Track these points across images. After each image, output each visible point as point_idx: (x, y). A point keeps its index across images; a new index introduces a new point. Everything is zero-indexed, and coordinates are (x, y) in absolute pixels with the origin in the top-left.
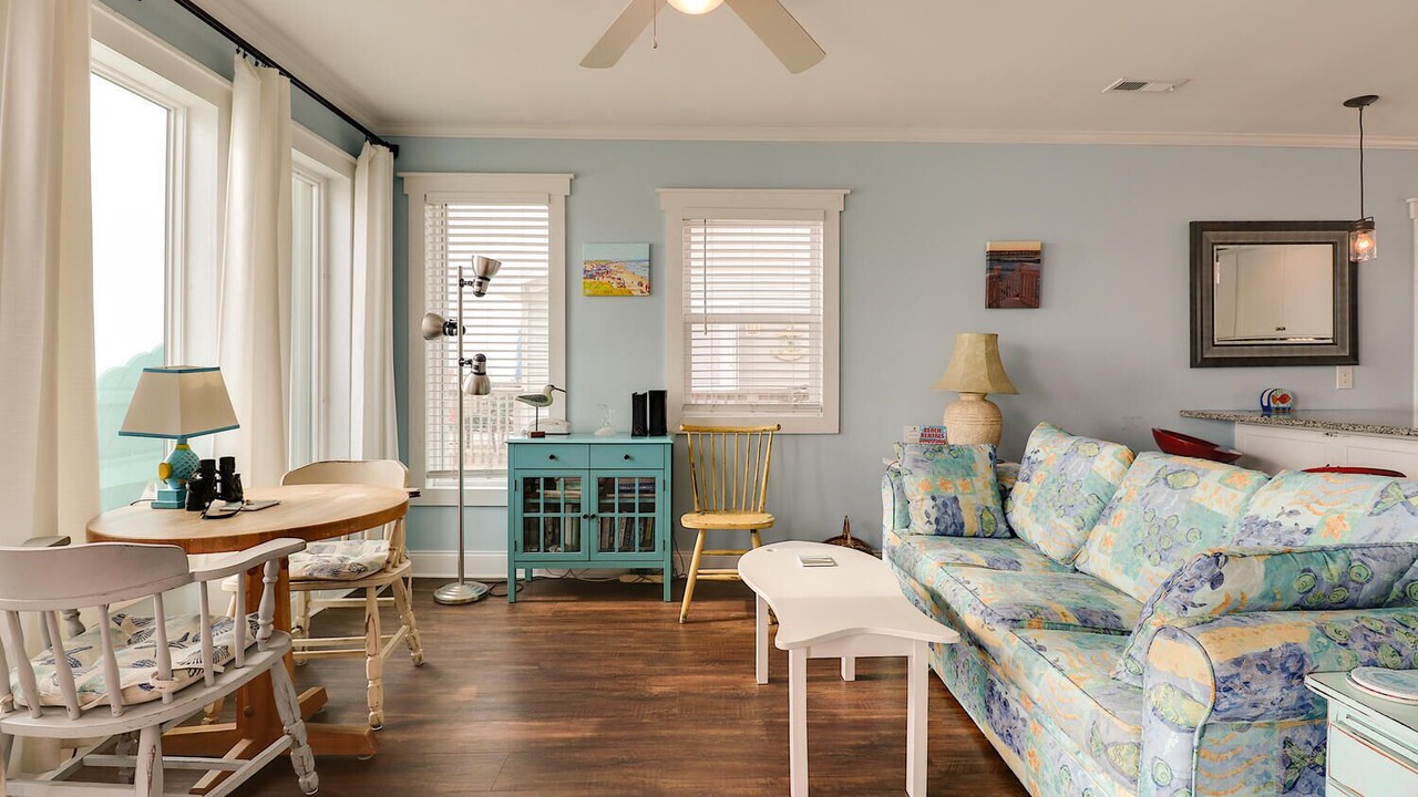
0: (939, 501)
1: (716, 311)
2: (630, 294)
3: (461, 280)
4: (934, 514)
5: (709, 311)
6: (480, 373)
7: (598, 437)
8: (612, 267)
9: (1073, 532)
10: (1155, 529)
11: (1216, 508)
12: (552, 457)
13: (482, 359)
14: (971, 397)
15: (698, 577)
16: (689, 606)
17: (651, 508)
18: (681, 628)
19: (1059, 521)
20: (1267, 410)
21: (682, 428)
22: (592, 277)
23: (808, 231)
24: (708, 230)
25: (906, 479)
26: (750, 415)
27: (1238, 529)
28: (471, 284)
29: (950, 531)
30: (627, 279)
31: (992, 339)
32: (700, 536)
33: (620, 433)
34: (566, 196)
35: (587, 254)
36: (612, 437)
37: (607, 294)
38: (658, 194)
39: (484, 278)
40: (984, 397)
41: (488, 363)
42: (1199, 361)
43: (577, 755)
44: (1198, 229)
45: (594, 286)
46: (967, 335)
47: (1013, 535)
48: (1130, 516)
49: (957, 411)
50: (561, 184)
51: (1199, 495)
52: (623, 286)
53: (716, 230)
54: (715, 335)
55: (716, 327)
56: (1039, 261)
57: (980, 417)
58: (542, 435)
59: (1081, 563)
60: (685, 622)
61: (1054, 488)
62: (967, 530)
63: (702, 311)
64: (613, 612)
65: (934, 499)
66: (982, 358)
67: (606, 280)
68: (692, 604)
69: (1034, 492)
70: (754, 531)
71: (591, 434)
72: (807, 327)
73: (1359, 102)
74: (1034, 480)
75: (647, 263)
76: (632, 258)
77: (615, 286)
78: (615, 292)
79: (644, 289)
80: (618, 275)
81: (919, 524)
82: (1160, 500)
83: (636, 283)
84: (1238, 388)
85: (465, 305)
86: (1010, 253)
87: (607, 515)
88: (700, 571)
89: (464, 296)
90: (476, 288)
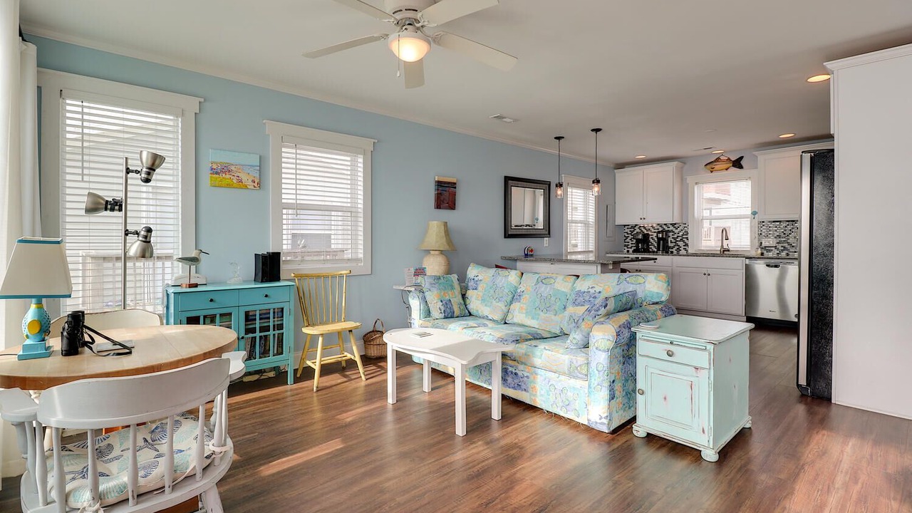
0: (444, 302)
1: (302, 202)
2: (246, 187)
3: (127, 169)
4: (443, 308)
5: (298, 202)
6: (147, 241)
7: (230, 285)
8: (233, 168)
9: (503, 308)
10: (543, 301)
11: (563, 290)
12: (212, 300)
13: (149, 230)
14: (437, 252)
15: (322, 363)
16: (318, 380)
17: (280, 327)
18: (315, 394)
19: (497, 304)
20: (526, 255)
21: (293, 275)
22: (217, 173)
23: (349, 159)
24: (298, 151)
25: (427, 294)
26: (321, 266)
27: (574, 296)
28: (137, 172)
29: (449, 315)
30: (244, 177)
31: (446, 224)
32: (320, 339)
33: (246, 282)
34: (196, 113)
35: (212, 156)
36: (241, 284)
37: (229, 186)
38: (265, 124)
39: (152, 169)
40: (442, 252)
41: (153, 233)
42: (508, 235)
43: (345, 456)
44: (507, 179)
45: (219, 179)
46: (436, 222)
47: (470, 314)
48: (530, 298)
49: (432, 260)
50: (192, 104)
51: (557, 286)
52: (241, 181)
53: (302, 152)
54: (302, 217)
55: (302, 212)
56: (455, 188)
57: (443, 262)
58: (196, 286)
59: (509, 320)
60: (317, 391)
61: (492, 291)
62: (455, 315)
63: (294, 201)
64: (264, 397)
65: (442, 301)
66: (443, 234)
67: (228, 176)
68: (321, 378)
69: (481, 294)
70: (350, 331)
71: (225, 283)
72: (340, 214)
73: (558, 138)
74: (479, 288)
75: (258, 168)
76: (247, 163)
77: (235, 181)
78: (234, 185)
79: (256, 185)
80: (239, 174)
81: (436, 313)
82: (543, 289)
83: (250, 181)
84: (517, 246)
85: (129, 188)
86: (445, 183)
87: (251, 335)
88: (323, 359)
89: (129, 180)
90: (144, 175)
